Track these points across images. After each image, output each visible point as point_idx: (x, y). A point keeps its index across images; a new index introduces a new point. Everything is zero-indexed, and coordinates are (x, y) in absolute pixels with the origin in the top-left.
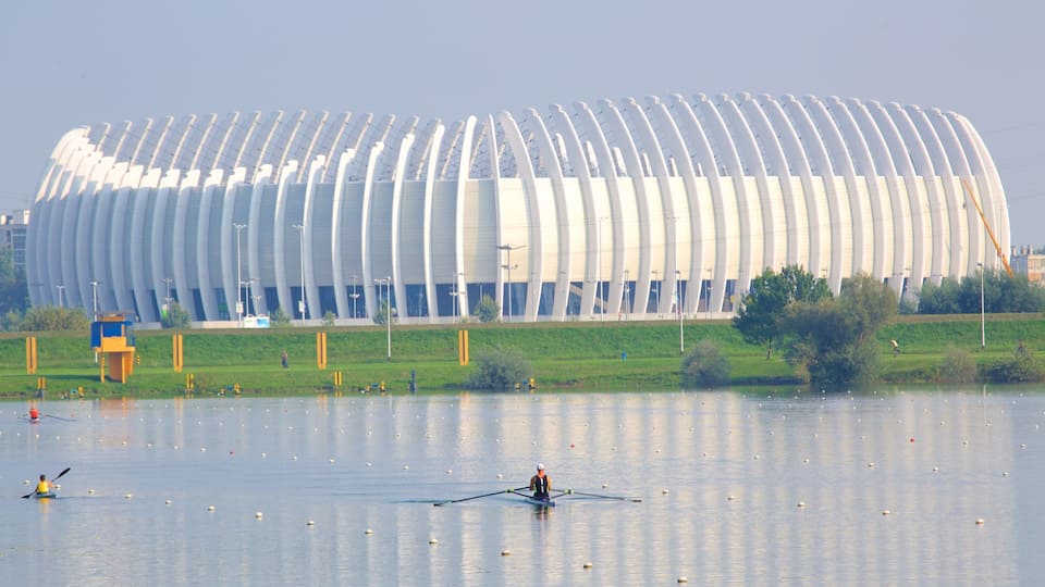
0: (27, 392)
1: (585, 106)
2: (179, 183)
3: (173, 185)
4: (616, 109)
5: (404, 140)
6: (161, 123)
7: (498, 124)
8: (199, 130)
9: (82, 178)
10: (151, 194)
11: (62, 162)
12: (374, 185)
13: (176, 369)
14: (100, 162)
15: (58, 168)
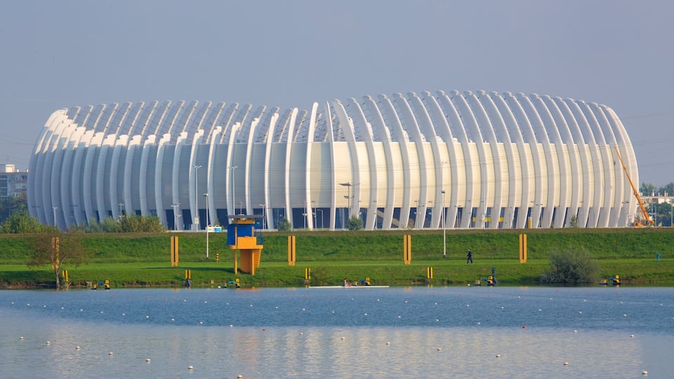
0: (176, 281)
1: (385, 96)
2: (128, 143)
3: (124, 144)
4: (404, 99)
5: (273, 117)
6: (99, 108)
7: (332, 108)
8: (133, 111)
9: (66, 139)
10: (110, 150)
11: (52, 129)
12: (253, 145)
13: (290, 263)
14: (76, 130)
15: (50, 132)
